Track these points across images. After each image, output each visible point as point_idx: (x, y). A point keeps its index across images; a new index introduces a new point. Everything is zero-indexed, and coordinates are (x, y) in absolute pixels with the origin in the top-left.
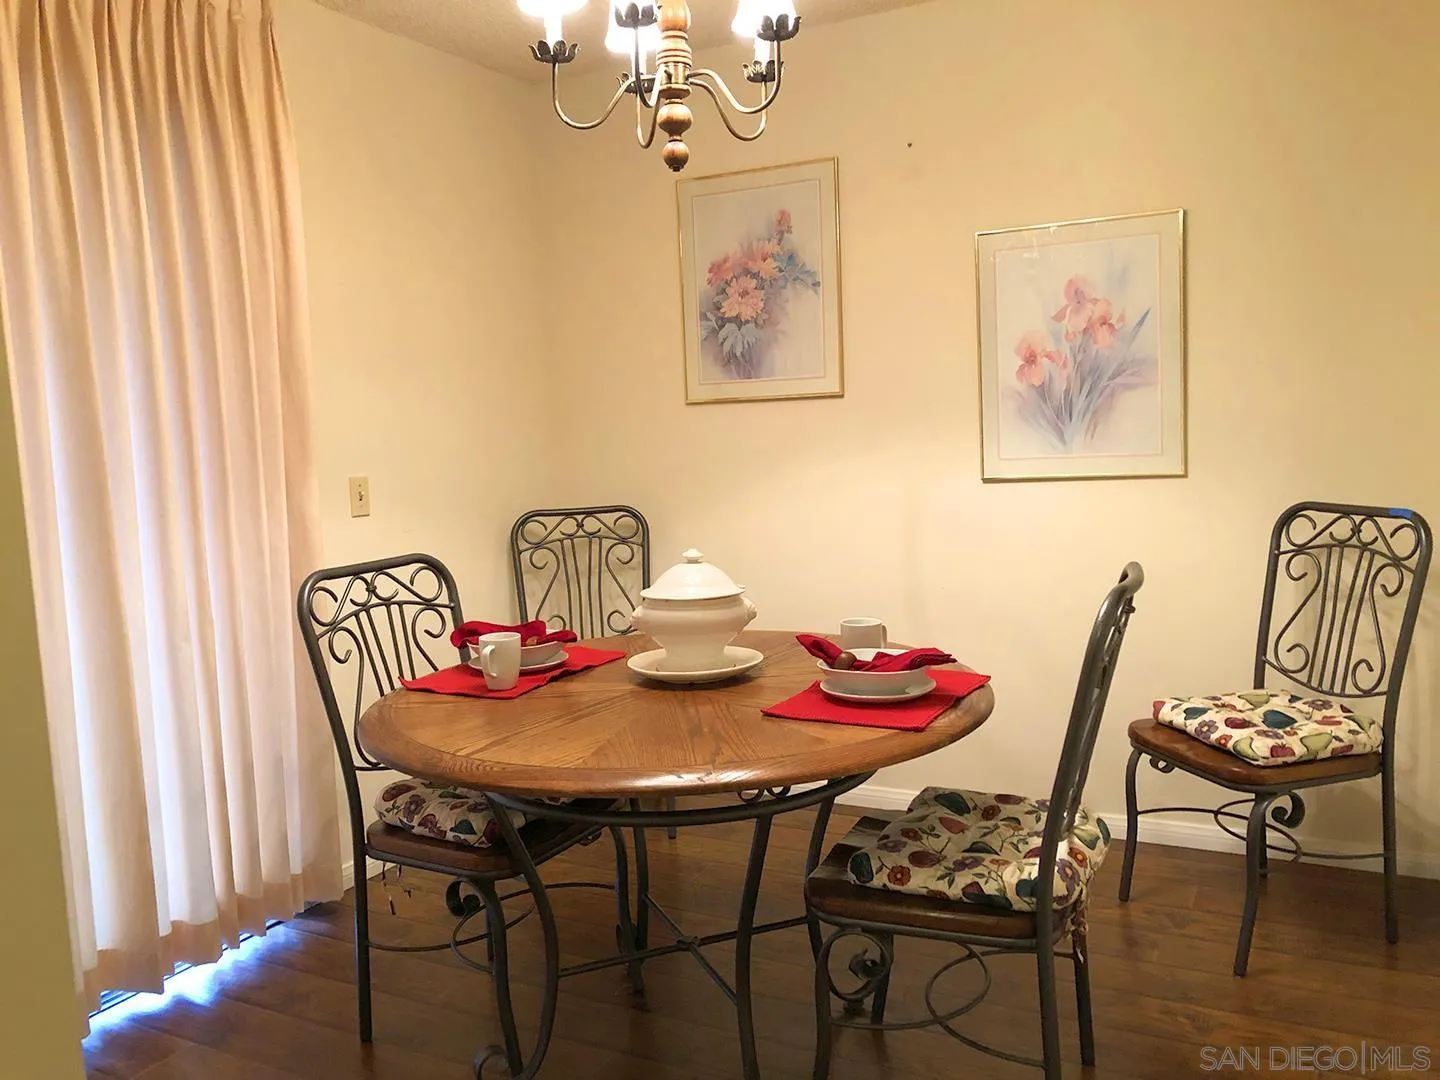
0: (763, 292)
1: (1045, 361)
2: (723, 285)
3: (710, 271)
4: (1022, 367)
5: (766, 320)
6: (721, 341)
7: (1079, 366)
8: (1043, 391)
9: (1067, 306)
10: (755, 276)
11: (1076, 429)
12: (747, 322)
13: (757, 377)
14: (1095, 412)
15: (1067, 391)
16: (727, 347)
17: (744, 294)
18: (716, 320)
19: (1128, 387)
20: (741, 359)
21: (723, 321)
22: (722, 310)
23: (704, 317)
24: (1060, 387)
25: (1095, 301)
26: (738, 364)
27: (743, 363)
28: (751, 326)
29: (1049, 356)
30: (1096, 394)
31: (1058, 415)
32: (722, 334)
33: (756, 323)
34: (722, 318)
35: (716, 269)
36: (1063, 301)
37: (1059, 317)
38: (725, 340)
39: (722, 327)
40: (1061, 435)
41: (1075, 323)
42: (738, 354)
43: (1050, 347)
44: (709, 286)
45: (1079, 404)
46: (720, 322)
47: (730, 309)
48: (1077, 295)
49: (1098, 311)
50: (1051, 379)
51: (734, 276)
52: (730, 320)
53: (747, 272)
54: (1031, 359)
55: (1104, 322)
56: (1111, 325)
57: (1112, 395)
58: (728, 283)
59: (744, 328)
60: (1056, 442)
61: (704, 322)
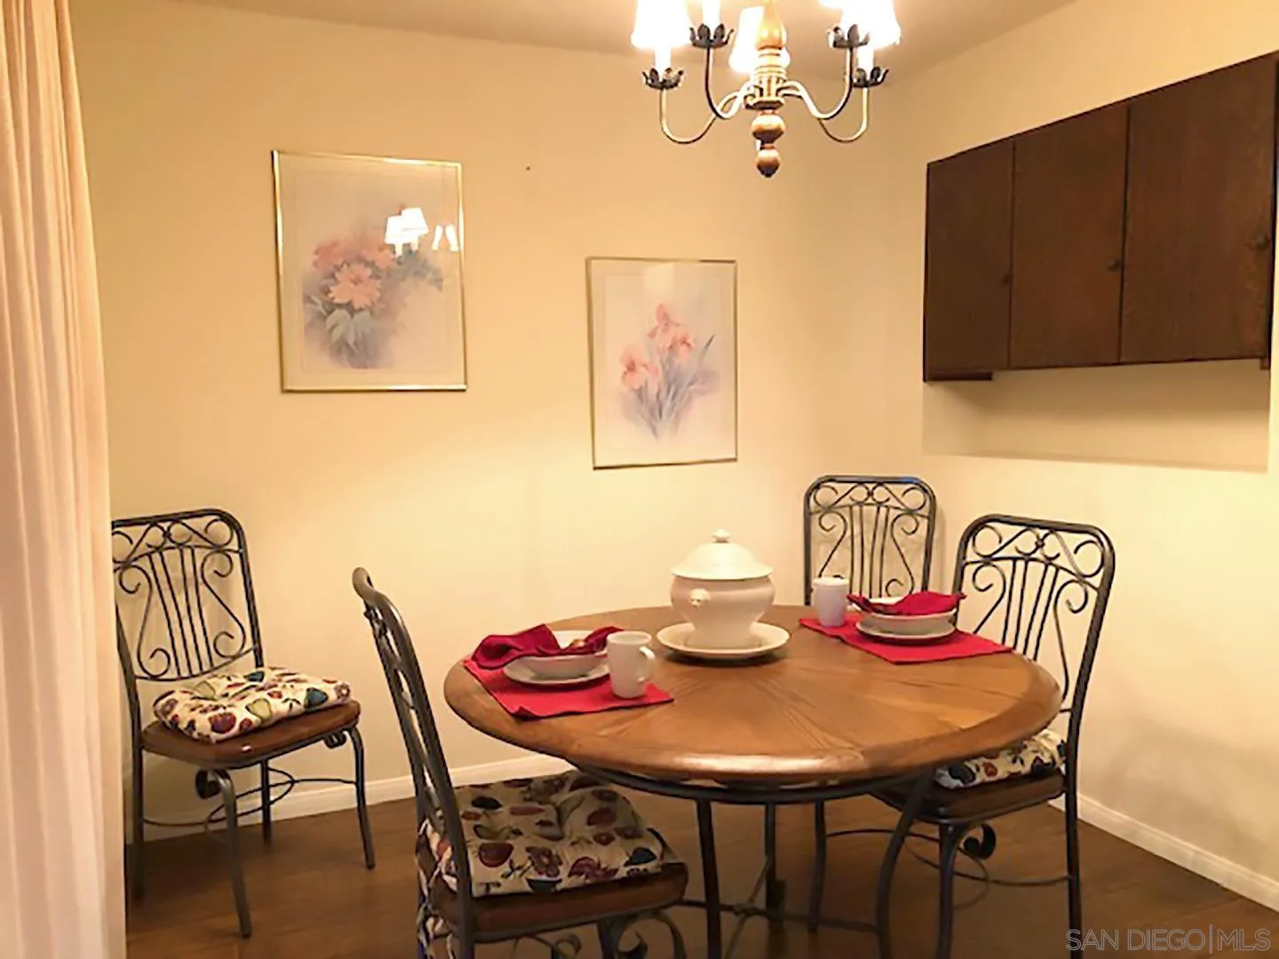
0: (379, 281)
1: (642, 369)
2: (332, 269)
3: (316, 253)
4: (625, 373)
5: (383, 309)
6: (329, 327)
7: (666, 375)
8: (641, 393)
9: (657, 328)
10: (371, 264)
11: (664, 425)
12: (361, 310)
13: (374, 366)
14: (677, 414)
15: (658, 396)
16: (337, 334)
17: (357, 281)
18: (324, 306)
19: (703, 393)
20: (354, 347)
21: (331, 307)
22: (331, 295)
23: (307, 299)
24: (653, 390)
25: (678, 325)
26: (351, 353)
27: (358, 352)
28: (366, 314)
29: (645, 366)
30: (678, 397)
31: (652, 414)
32: (331, 320)
33: (372, 313)
34: (331, 303)
35: (323, 252)
36: (655, 323)
37: (652, 335)
38: (333, 327)
39: (330, 312)
40: (654, 431)
41: (663, 341)
42: (351, 342)
43: (646, 359)
44: (314, 269)
45: (668, 404)
46: (327, 307)
47: (339, 294)
48: (665, 318)
49: (680, 333)
50: (646, 384)
51: (345, 262)
52: (340, 306)
53: (361, 260)
54: (631, 368)
55: (684, 342)
56: (689, 345)
57: (690, 398)
58: (338, 268)
59: (357, 316)
60: (652, 436)
61: (309, 305)
